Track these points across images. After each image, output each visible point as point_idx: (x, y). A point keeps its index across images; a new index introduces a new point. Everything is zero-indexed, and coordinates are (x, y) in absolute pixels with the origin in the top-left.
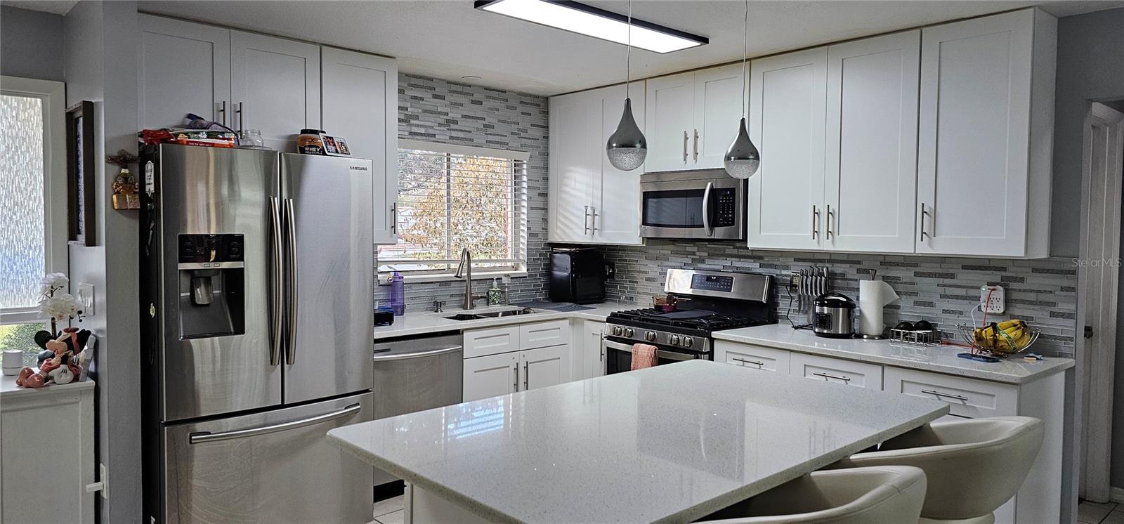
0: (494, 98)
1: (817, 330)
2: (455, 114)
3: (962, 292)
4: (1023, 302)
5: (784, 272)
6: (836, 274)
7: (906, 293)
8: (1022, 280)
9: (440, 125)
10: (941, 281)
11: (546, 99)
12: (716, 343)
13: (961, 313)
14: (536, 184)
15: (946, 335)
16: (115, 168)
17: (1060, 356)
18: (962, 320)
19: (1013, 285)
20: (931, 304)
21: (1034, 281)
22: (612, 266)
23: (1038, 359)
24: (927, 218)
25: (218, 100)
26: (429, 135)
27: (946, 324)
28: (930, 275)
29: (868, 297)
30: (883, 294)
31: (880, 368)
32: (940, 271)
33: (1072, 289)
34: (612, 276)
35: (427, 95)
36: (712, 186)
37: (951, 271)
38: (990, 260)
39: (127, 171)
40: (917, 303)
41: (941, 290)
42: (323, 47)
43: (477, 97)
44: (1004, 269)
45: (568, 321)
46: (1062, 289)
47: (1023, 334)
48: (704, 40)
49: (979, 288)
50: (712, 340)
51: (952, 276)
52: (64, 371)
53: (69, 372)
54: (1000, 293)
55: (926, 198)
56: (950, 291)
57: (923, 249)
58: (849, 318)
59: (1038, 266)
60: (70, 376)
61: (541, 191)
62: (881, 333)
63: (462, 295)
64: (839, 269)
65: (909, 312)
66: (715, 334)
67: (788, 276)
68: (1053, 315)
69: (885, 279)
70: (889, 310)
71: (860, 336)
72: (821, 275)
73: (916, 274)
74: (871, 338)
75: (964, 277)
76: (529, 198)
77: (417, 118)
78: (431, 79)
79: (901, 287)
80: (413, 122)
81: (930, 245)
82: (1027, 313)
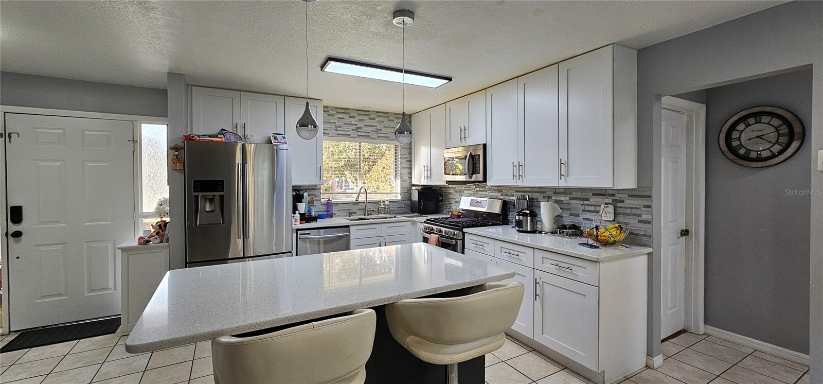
0: (382, 116)
1: (517, 229)
2: (360, 125)
3: (592, 208)
4: (624, 214)
5: (511, 198)
6: (534, 199)
7: (566, 209)
8: (622, 201)
9: (353, 130)
10: (582, 202)
11: (411, 115)
12: (466, 235)
14: (404, 156)
16: (174, 151)
17: (644, 246)
19: (619, 205)
20: (577, 215)
21: (629, 202)
22: (442, 196)
23: (626, 247)
24: (564, 166)
25: (235, 123)
26: (347, 135)
28: (577, 199)
29: (546, 212)
30: (553, 209)
31: (533, 249)
32: (582, 197)
33: (649, 207)
34: (442, 200)
35: (346, 117)
36: (471, 153)
37: (587, 197)
38: (606, 190)
39: (177, 153)
40: (571, 215)
41: (582, 207)
42: (286, 97)
43: (372, 116)
44: (613, 195)
45: (410, 222)
46: (644, 206)
47: (621, 232)
48: (450, 79)
49: (600, 206)
50: (464, 233)
51: (588, 199)
52: (156, 238)
53: (158, 238)
54: (611, 209)
55: (562, 155)
56: (587, 208)
57: (563, 184)
58: (534, 223)
59: (631, 193)
60: (158, 240)
61: (408, 160)
62: (552, 230)
63: (363, 209)
64: (535, 196)
65: (568, 220)
66: (465, 230)
67: (513, 200)
68: (640, 221)
69: (556, 201)
70: (558, 218)
71: (540, 232)
72: (526, 199)
73: (570, 199)
74: (546, 233)
75: (593, 200)
76: (401, 163)
77: (341, 127)
78: (348, 109)
79: (563, 206)
80: (338, 129)
81: (566, 181)
82: (626, 221)
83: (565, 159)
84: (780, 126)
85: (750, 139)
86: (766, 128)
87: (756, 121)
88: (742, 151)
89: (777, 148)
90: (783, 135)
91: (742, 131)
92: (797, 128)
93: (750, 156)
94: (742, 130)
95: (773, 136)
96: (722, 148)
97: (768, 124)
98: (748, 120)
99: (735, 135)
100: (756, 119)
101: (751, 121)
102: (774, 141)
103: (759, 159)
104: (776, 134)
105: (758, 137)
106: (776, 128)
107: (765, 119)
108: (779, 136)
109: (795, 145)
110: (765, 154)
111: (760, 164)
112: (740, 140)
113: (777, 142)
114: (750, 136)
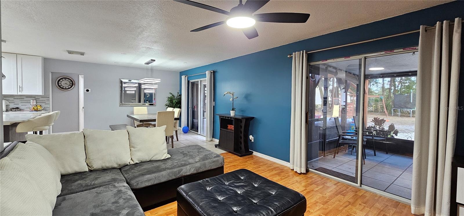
3: (26, 101)
4: (39, 102)
7: (12, 102)
8: (39, 99)
10: (20, 100)
13: (26, 105)
15: (23, 110)
18: (26, 107)
19: (37, 100)
20: (18, 104)
21: (41, 99)
23: (44, 111)
24: (21, 88)
27: (21, 107)
28: (18, 98)
30: (6, 103)
32: (20, 98)
33: (49, 100)
38: (31, 95)
40: (14, 104)
41: (21, 101)
44: (35, 97)
46: (46, 100)
47: (40, 107)
49: (30, 101)
51: (23, 99)
54: (35, 101)
55: (20, 84)
56: (23, 101)
57: (19, 93)
59: (41, 96)
62: (6, 110)
65: (13, 106)
68: (45, 104)
69: (5, 100)
70: (7, 106)
73: (14, 99)
75: (26, 99)
79: (10, 101)
81: (21, 93)
82: (40, 104)
83: (21, 86)
88: (62, 87)
89: (70, 87)
91: (62, 82)
92: (74, 83)
93: (64, 88)
96: (56, 85)
97: (67, 81)
99: (60, 82)
101: (64, 79)
102: (69, 85)
103: (66, 89)
106: (69, 82)
107: (67, 79)
109: (73, 86)
110: (67, 88)
111: (66, 90)
112: (61, 84)
113: (70, 85)
114: (64, 83)
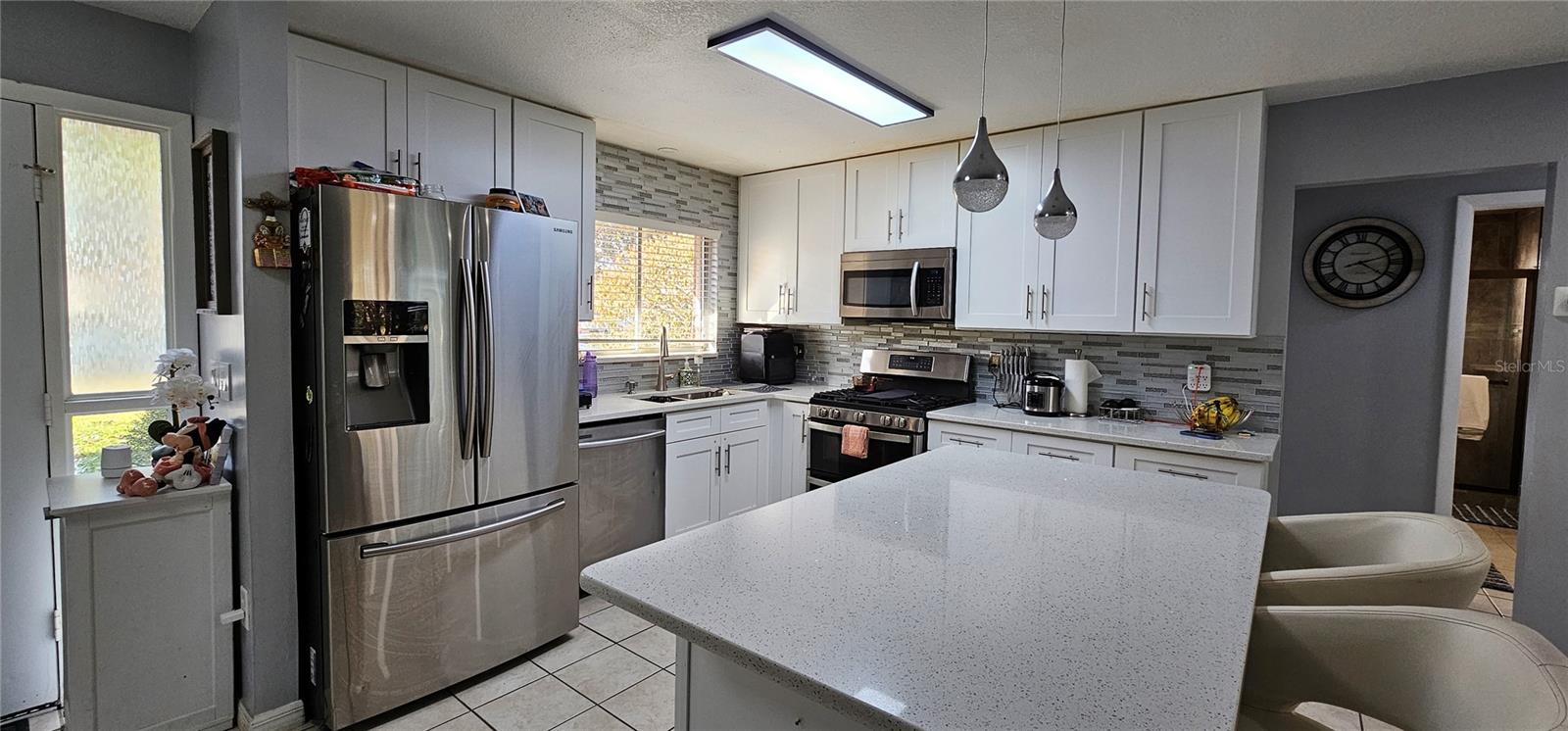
0: (687, 174)
1: (1027, 408)
2: (648, 188)
3: (1166, 371)
4: (1228, 380)
5: (982, 352)
6: (1036, 354)
7: (1109, 372)
8: (1227, 359)
9: (634, 197)
10: (1145, 360)
11: (737, 178)
12: (930, 424)
13: (1165, 391)
14: (726, 264)
15: (1148, 412)
16: (257, 215)
17: (1265, 432)
18: (1167, 398)
19: (1218, 364)
20: (1134, 383)
21: (1239, 360)
22: (801, 347)
23: (1252, 435)
24: (1149, 299)
25: (392, 148)
26: (622, 208)
27: (1149, 401)
28: (1133, 354)
29: (1075, 374)
30: (1089, 374)
31: (1112, 447)
32: (1145, 351)
33: (1277, 368)
34: (801, 356)
35: (621, 166)
36: (919, 265)
37: (1156, 351)
38: (1195, 339)
39: (274, 219)
40: (1119, 382)
41: (1145, 369)
42: (516, 100)
43: (670, 171)
44: (1209, 348)
45: (766, 403)
46: (1269, 367)
47: (1234, 410)
48: (930, 112)
49: (1185, 367)
50: (926, 420)
51: (1156, 355)
52: (188, 473)
53: (195, 473)
54: (1207, 371)
55: (1147, 277)
56: (1153, 370)
57: (1143, 328)
58: (1059, 395)
59: (1244, 345)
60: (196, 479)
61: (731, 271)
62: (1085, 411)
64: (1039, 348)
65: (1111, 389)
66: (930, 414)
67: (988, 356)
68: (1258, 392)
69: (1086, 358)
70: (1092, 387)
71: (1066, 414)
72: (1024, 354)
73: (1119, 354)
74: (1077, 415)
75: (1169, 357)
76: (720, 277)
77: (610, 189)
78: (626, 149)
79: (1104, 367)
80: (605, 192)
81: (1150, 324)
82: (1235, 391)
83: (1151, 284)
84: (1391, 248)
85: (1349, 266)
86: (1373, 252)
87: (1359, 238)
88: (1336, 284)
89: (1384, 282)
90: (1395, 262)
91: (1338, 253)
92: (1416, 254)
93: (1347, 291)
94: (1337, 250)
95: (1380, 263)
96: (1307, 276)
97: (1375, 244)
98: (1347, 237)
99: (1327, 258)
100: (1358, 236)
101: (1352, 238)
102: (1382, 269)
103: (1360, 296)
104: (1385, 260)
105: (1360, 263)
106: (1386, 251)
107: (1372, 237)
108: (1390, 262)
109: (1411, 277)
110: (1369, 289)
111: (1361, 303)
112: (1333, 266)
113: (1385, 273)
114: (1350, 262)
